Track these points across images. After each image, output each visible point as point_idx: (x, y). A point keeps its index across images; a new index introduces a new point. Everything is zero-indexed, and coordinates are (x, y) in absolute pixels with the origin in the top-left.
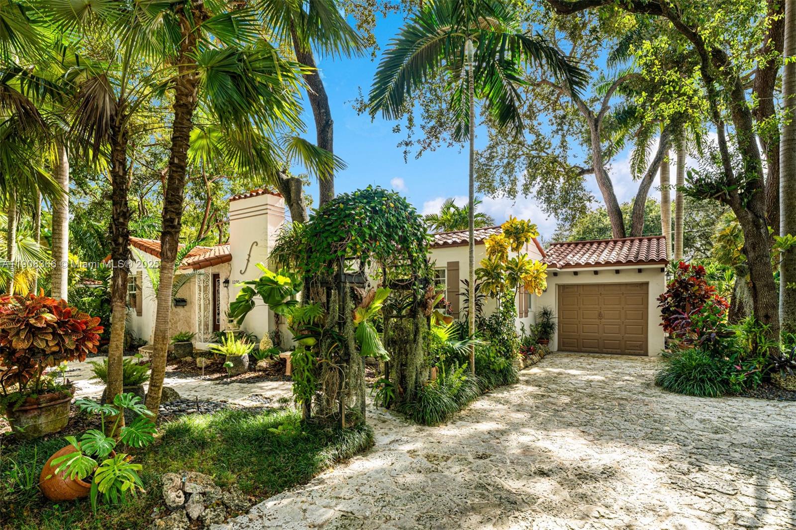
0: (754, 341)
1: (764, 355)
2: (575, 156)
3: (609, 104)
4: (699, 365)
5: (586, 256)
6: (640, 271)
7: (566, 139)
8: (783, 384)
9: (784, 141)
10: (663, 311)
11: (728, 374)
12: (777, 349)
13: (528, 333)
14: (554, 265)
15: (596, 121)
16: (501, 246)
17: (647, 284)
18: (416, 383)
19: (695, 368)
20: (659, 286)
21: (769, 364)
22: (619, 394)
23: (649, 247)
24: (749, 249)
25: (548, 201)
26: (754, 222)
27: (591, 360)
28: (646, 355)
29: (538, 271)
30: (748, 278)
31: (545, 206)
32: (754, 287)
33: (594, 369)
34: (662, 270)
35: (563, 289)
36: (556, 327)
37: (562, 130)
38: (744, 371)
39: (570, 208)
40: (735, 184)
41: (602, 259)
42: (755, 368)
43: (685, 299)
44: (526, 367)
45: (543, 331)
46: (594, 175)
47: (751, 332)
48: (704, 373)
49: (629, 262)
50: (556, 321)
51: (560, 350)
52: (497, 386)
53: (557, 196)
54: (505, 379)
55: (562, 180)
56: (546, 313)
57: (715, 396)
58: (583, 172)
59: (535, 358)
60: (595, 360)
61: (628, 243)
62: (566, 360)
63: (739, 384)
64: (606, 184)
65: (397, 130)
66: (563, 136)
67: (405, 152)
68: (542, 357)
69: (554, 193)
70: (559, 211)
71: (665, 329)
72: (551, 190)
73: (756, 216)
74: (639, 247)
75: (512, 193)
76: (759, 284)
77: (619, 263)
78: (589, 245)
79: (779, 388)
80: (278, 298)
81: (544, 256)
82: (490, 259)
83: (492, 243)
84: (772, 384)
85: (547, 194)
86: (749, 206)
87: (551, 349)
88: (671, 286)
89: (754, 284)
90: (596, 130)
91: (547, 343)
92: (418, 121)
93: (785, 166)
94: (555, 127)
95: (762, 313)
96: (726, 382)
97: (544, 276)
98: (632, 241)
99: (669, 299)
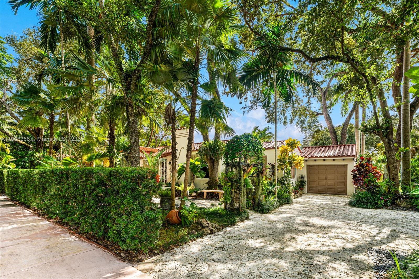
0: (388, 188)
1: (392, 193)
2: (314, 107)
3: (330, 85)
4: (366, 197)
5: (320, 153)
6: (344, 160)
7: (310, 99)
8: (399, 204)
9: (403, 110)
10: (354, 176)
11: (378, 200)
12: (398, 191)
13: (295, 185)
14: (306, 157)
15: (325, 93)
16: (286, 150)
17: (347, 165)
18: (259, 199)
19: (365, 198)
20: (352, 166)
21: (394, 197)
22: (334, 207)
23: (348, 149)
24: (387, 153)
25: (302, 127)
26: (388, 142)
27: (322, 196)
28: (347, 195)
29: (300, 160)
30: (386, 163)
31: (300, 129)
32: (389, 167)
33: (324, 199)
34: (353, 159)
35: (309, 167)
36: (307, 183)
37: (308, 95)
38: (384, 199)
39: (312, 130)
40: (380, 128)
41: (327, 154)
42: (389, 198)
43: (363, 172)
44: (295, 198)
45: (301, 185)
46: (323, 116)
47: (387, 184)
48: (368, 200)
49: (339, 156)
50: (306, 180)
51: (308, 192)
52: (285, 204)
53: (306, 125)
54: (288, 201)
55: (308, 117)
56: (302, 177)
57: (372, 208)
58: (318, 114)
59: (298, 195)
60: (324, 196)
61: (339, 147)
62: (312, 196)
63: (382, 204)
64: (329, 119)
65: (241, 103)
66: (309, 98)
67: (244, 111)
68: (301, 195)
69: (304, 124)
70: (307, 132)
71: (354, 184)
72: (303, 122)
73: (389, 140)
74: (344, 150)
75: (285, 123)
76: (390, 166)
77: (334, 156)
78: (321, 148)
79: (398, 206)
80: (196, 170)
81: (301, 153)
82: (281, 155)
83: (283, 149)
84: (395, 204)
85: (301, 124)
86: (386, 136)
87: (304, 192)
88: (357, 167)
89: (389, 166)
90: (325, 97)
91: (303, 189)
92: (249, 98)
93: (403, 120)
94: (305, 94)
95: (392, 177)
96: (376, 204)
97: (303, 162)
98: (341, 146)
99: (356, 172)
